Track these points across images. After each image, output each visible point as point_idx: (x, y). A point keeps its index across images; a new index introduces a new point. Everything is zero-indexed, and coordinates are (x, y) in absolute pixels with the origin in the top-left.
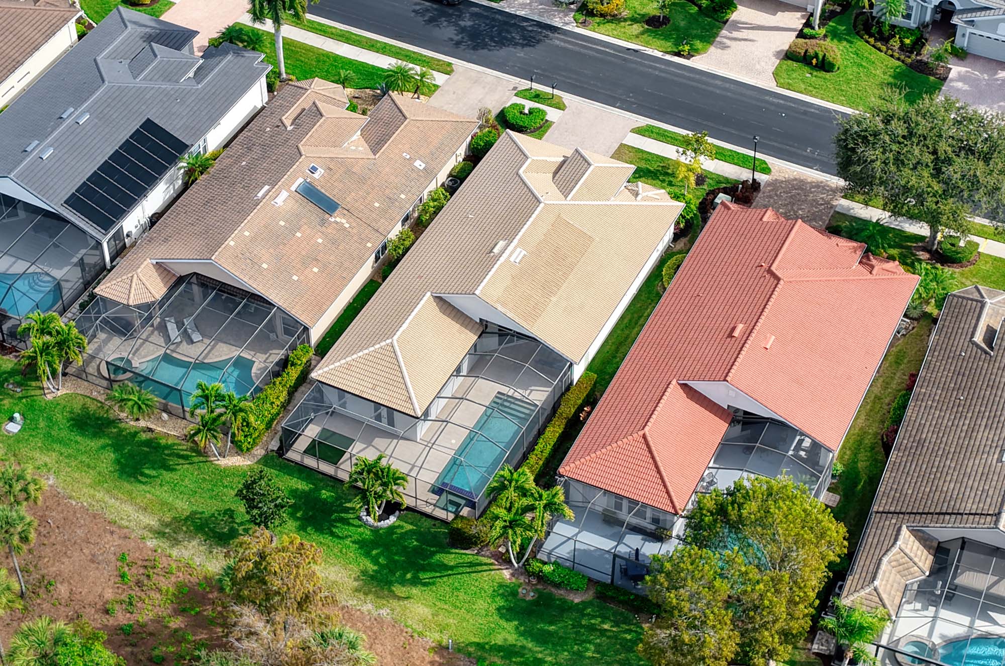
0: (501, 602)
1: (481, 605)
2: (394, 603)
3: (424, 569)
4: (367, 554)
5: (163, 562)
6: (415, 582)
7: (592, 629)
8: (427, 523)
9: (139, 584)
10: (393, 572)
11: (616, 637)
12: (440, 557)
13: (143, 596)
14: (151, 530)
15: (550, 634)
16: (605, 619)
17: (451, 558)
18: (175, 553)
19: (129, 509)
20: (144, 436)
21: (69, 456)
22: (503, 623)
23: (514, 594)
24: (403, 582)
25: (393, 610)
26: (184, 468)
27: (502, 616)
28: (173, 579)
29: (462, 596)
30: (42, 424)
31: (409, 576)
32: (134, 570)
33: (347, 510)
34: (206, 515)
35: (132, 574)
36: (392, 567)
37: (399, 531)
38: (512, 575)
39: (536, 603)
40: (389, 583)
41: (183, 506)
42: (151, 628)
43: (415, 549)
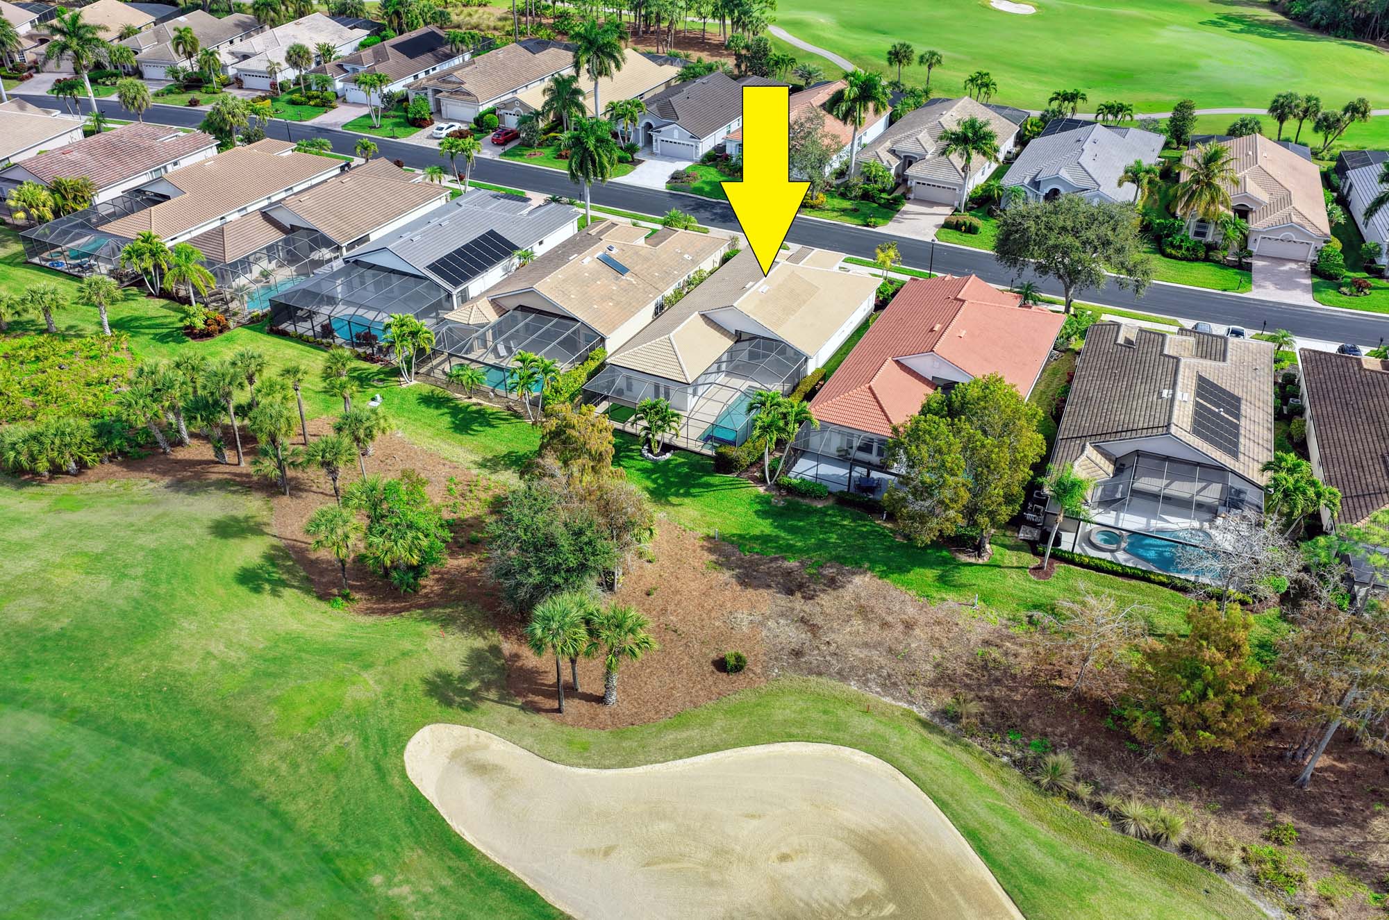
0: (759, 507)
1: (740, 509)
2: (669, 508)
3: (694, 486)
4: (648, 478)
5: (483, 483)
6: (687, 494)
7: (834, 524)
8: (698, 457)
9: (463, 495)
10: (669, 489)
11: (854, 530)
12: (705, 479)
13: (465, 502)
14: (475, 463)
15: (800, 528)
16: (844, 518)
17: (716, 479)
18: (493, 477)
19: (459, 451)
20: (474, 408)
21: (415, 420)
22: (760, 521)
23: (768, 502)
24: (677, 495)
25: (668, 513)
26: (504, 426)
27: (759, 516)
28: (491, 493)
29: (725, 503)
30: (396, 401)
31: (682, 491)
32: (460, 487)
33: (632, 450)
34: (520, 454)
35: (456, 491)
36: (668, 485)
37: (674, 462)
38: (766, 490)
39: (786, 508)
40: (667, 496)
41: (503, 449)
42: (471, 522)
43: (686, 474)
